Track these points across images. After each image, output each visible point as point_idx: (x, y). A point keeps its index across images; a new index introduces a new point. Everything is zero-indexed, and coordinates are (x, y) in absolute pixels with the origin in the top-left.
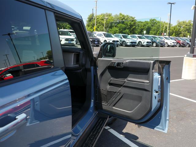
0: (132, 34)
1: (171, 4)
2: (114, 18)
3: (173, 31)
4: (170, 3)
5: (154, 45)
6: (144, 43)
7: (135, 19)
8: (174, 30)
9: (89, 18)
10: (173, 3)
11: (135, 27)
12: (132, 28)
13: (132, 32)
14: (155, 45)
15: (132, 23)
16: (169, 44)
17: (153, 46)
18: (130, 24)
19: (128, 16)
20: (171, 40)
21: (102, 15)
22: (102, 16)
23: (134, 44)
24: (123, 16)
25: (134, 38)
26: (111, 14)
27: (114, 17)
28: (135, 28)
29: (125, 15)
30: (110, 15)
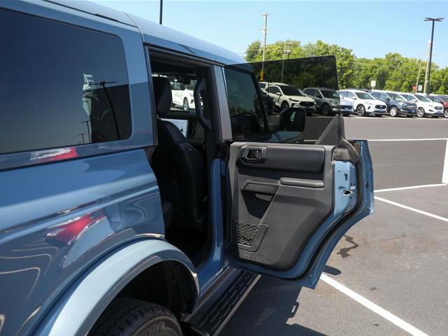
0: (344, 87)
1: (433, 20)
2: (305, 52)
3: (439, 80)
4: (431, 19)
5: (393, 112)
6: (369, 108)
7: (352, 54)
8: (443, 78)
9: (248, 52)
10: (438, 20)
11: (353, 72)
12: (345, 74)
13: (345, 83)
14: (395, 114)
15: (346, 62)
16: (427, 111)
17: (390, 115)
18: (341, 65)
19: (335, 46)
20: (431, 103)
21: (277, 44)
22: (277, 48)
23: (347, 110)
24: (325, 46)
25: (347, 97)
26: (299, 43)
27: (305, 49)
28: (350, 73)
29: (330, 44)
30: (295, 45)
